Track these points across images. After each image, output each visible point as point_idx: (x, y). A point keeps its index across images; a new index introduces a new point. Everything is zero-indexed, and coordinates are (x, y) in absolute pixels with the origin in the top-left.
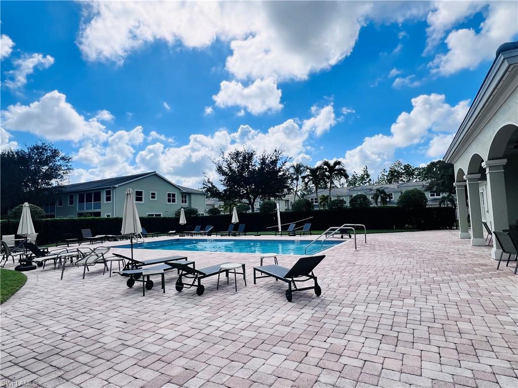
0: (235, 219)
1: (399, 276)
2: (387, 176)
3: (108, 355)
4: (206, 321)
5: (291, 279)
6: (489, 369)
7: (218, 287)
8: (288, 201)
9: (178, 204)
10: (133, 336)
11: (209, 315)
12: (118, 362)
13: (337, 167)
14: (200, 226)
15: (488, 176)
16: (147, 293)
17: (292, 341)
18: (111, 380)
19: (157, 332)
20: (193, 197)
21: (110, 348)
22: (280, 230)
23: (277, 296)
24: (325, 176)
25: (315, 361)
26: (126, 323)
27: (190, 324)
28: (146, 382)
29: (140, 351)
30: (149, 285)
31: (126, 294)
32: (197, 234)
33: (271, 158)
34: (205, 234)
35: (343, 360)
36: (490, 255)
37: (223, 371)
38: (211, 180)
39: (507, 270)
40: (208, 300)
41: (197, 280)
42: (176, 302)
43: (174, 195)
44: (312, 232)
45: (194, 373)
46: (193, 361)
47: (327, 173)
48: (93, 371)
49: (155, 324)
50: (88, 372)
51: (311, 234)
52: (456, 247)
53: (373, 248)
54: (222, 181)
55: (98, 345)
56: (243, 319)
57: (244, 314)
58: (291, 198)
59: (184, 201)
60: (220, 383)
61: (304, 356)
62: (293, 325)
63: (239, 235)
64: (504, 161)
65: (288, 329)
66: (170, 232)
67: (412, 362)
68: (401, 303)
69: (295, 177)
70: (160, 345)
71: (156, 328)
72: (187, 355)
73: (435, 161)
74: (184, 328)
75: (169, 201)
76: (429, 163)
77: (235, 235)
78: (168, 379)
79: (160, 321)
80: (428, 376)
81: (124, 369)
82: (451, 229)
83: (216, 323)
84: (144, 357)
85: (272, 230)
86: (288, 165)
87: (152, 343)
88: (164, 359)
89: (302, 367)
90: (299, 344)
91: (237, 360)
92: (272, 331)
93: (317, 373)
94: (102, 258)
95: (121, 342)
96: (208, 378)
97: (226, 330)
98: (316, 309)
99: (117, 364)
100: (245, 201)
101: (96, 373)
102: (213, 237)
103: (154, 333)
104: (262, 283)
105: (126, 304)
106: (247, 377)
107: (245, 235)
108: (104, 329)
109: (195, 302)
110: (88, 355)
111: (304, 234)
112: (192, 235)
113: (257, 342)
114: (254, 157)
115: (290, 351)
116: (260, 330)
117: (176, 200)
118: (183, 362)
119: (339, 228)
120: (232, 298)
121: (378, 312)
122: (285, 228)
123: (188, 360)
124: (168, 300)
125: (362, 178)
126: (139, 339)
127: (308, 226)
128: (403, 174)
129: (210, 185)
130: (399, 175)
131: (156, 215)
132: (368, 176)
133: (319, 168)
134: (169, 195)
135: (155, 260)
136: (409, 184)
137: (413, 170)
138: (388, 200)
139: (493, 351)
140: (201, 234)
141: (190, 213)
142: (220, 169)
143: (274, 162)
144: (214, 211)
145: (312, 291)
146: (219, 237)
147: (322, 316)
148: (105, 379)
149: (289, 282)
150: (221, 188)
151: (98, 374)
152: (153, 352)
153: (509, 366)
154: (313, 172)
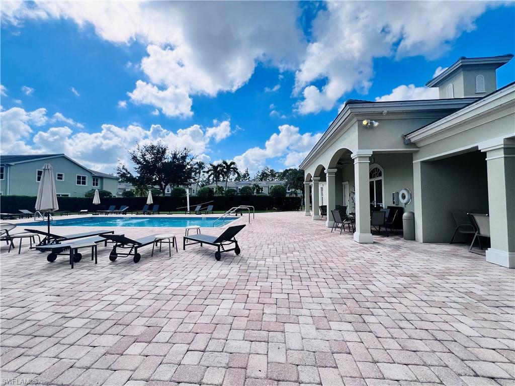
0: (150, 201)
1: (283, 239)
2: (260, 176)
3: (49, 331)
4: (152, 283)
5: (219, 244)
6: (354, 287)
7: (152, 254)
8: (191, 189)
9: (89, 185)
10: (75, 307)
11: (152, 278)
12: (65, 336)
13: (232, 166)
14: (115, 206)
15: (327, 178)
16: (76, 265)
17: (233, 288)
18: (62, 356)
19: (102, 299)
20: (104, 180)
21: (47, 323)
22: (189, 210)
23: (206, 257)
24: (224, 171)
25: (256, 300)
26: (59, 296)
27: (136, 287)
28: (109, 348)
29: (89, 320)
30: (76, 258)
31: (49, 269)
32: (112, 213)
33: (181, 154)
34: (120, 213)
35: (274, 296)
36: (325, 224)
37: (185, 321)
38: (125, 167)
39: (336, 232)
40: (145, 266)
41: (134, 250)
42: (113, 270)
43: (84, 178)
44: (214, 212)
45: (159, 329)
46: (153, 319)
47: (225, 170)
48: (32, 352)
49: (98, 293)
50: (25, 354)
51: (213, 213)
52: (306, 221)
53: (259, 221)
54: (136, 169)
55: (28, 324)
56: (186, 278)
57: (185, 273)
58: (194, 187)
59: (95, 184)
60: (188, 331)
61: (246, 297)
62: (228, 277)
63: (153, 214)
64: (336, 170)
65: (226, 280)
66: (82, 211)
67: (315, 290)
68: (292, 255)
69: (198, 171)
70: (111, 311)
71: (99, 297)
72: (144, 314)
73: (288, 169)
74: (132, 291)
75: (79, 183)
76: (284, 170)
77: (150, 214)
78: (133, 339)
79: (102, 290)
80: (327, 297)
81: (75, 341)
82: (298, 210)
83: (163, 283)
84: (96, 325)
85: (181, 210)
86: (195, 161)
87: (101, 310)
88: (120, 322)
89: (248, 306)
90: (239, 290)
91: (194, 310)
92: (214, 284)
93: (261, 308)
94: (6, 234)
95: (60, 316)
96: (173, 329)
97: (174, 288)
98: (240, 264)
99: (64, 338)
100: (157, 187)
101: (38, 353)
102: (129, 215)
103: (99, 301)
104: (190, 249)
105: (51, 278)
106: (209, 322)
107: (159, 214)
108: (31, 306)
109: (134, 268)
110: (17, 336)
111: (207, 213)
112: (107, 213)
113: (206, 294)
114: (167, 151)
115: (234, 296)
116: (204, 284)
117: (87, 183)
118: (142, 321)
119: (237, 208)
120: (169, 262)
121: (281, 261)
122: (192, 209)
123: (147, 319)
124: (104, 270)
125: (245, 176)
126: (82, 309)
127: (210, 207)
128: (269, 175)
129: (125, 171)
130: (267, 175)
131: (62, 195)
132: (248, 175)
133: (219, 166)
134: (79, 177)
135: (77, 235)
136: (272, 182)
137: (276, 173)
138: (260, 191)
139: (351, 277)
140: (116, 213)
141: (103, 194)
142: (135, 158)
143: (184, 158)
144: (128, 194)
145: (233, 252)
146: (134, 215)
147: (246, 268)
148: (54, 355)
149: (219, 246)
150: (136, 175)
151: (41, 353)
152: (106, 318)
153: (361, 283)
154: (215, 168)
